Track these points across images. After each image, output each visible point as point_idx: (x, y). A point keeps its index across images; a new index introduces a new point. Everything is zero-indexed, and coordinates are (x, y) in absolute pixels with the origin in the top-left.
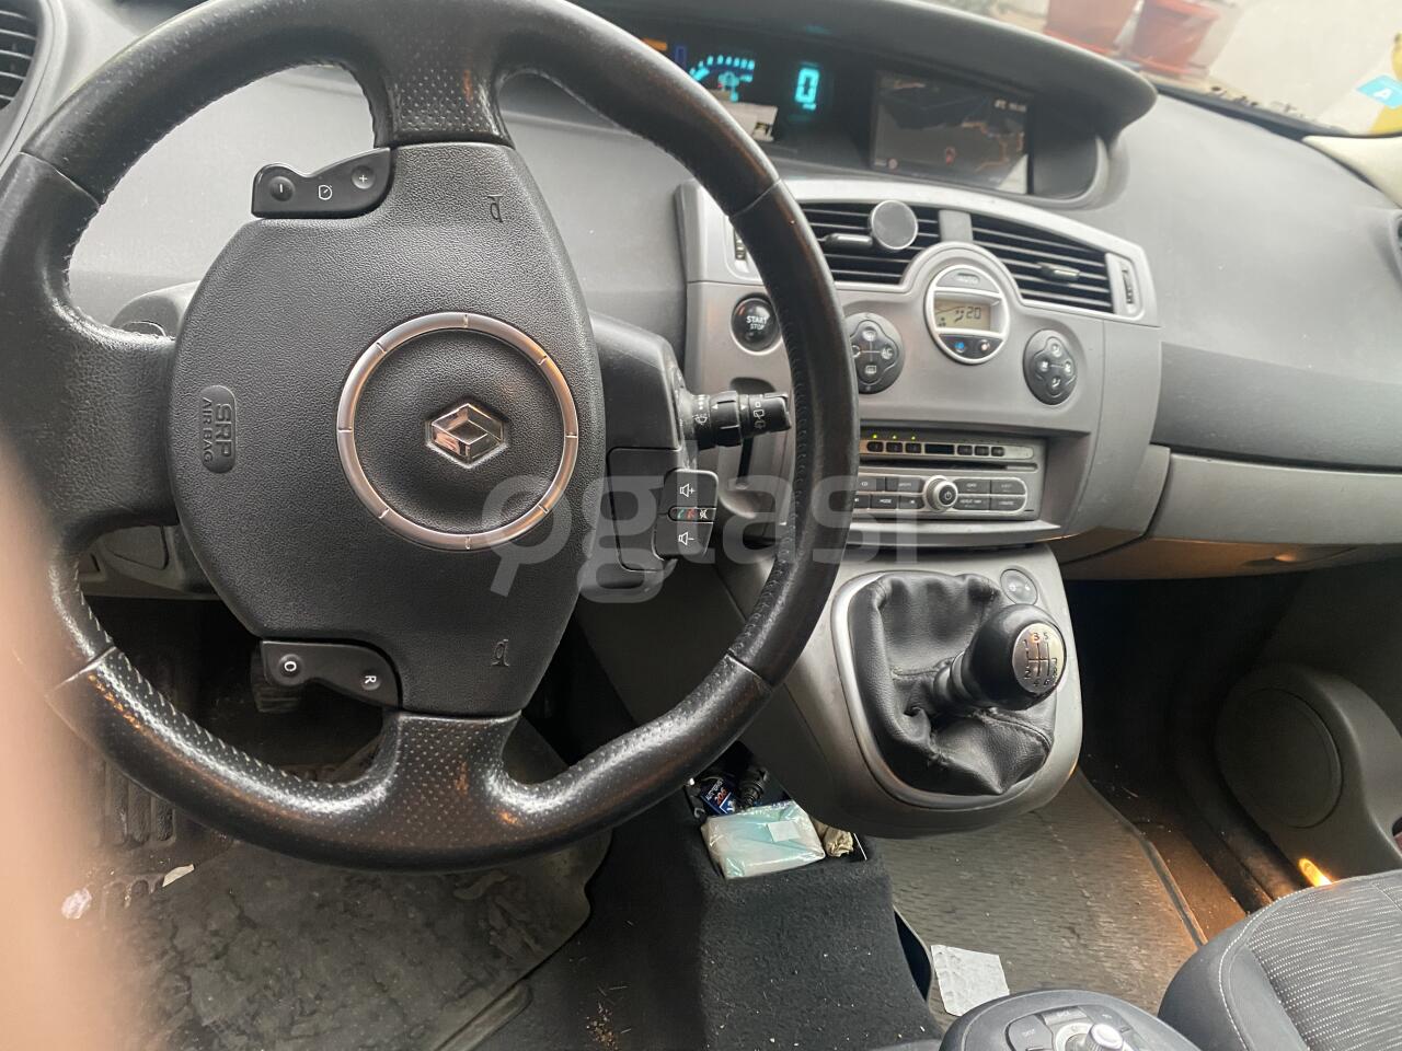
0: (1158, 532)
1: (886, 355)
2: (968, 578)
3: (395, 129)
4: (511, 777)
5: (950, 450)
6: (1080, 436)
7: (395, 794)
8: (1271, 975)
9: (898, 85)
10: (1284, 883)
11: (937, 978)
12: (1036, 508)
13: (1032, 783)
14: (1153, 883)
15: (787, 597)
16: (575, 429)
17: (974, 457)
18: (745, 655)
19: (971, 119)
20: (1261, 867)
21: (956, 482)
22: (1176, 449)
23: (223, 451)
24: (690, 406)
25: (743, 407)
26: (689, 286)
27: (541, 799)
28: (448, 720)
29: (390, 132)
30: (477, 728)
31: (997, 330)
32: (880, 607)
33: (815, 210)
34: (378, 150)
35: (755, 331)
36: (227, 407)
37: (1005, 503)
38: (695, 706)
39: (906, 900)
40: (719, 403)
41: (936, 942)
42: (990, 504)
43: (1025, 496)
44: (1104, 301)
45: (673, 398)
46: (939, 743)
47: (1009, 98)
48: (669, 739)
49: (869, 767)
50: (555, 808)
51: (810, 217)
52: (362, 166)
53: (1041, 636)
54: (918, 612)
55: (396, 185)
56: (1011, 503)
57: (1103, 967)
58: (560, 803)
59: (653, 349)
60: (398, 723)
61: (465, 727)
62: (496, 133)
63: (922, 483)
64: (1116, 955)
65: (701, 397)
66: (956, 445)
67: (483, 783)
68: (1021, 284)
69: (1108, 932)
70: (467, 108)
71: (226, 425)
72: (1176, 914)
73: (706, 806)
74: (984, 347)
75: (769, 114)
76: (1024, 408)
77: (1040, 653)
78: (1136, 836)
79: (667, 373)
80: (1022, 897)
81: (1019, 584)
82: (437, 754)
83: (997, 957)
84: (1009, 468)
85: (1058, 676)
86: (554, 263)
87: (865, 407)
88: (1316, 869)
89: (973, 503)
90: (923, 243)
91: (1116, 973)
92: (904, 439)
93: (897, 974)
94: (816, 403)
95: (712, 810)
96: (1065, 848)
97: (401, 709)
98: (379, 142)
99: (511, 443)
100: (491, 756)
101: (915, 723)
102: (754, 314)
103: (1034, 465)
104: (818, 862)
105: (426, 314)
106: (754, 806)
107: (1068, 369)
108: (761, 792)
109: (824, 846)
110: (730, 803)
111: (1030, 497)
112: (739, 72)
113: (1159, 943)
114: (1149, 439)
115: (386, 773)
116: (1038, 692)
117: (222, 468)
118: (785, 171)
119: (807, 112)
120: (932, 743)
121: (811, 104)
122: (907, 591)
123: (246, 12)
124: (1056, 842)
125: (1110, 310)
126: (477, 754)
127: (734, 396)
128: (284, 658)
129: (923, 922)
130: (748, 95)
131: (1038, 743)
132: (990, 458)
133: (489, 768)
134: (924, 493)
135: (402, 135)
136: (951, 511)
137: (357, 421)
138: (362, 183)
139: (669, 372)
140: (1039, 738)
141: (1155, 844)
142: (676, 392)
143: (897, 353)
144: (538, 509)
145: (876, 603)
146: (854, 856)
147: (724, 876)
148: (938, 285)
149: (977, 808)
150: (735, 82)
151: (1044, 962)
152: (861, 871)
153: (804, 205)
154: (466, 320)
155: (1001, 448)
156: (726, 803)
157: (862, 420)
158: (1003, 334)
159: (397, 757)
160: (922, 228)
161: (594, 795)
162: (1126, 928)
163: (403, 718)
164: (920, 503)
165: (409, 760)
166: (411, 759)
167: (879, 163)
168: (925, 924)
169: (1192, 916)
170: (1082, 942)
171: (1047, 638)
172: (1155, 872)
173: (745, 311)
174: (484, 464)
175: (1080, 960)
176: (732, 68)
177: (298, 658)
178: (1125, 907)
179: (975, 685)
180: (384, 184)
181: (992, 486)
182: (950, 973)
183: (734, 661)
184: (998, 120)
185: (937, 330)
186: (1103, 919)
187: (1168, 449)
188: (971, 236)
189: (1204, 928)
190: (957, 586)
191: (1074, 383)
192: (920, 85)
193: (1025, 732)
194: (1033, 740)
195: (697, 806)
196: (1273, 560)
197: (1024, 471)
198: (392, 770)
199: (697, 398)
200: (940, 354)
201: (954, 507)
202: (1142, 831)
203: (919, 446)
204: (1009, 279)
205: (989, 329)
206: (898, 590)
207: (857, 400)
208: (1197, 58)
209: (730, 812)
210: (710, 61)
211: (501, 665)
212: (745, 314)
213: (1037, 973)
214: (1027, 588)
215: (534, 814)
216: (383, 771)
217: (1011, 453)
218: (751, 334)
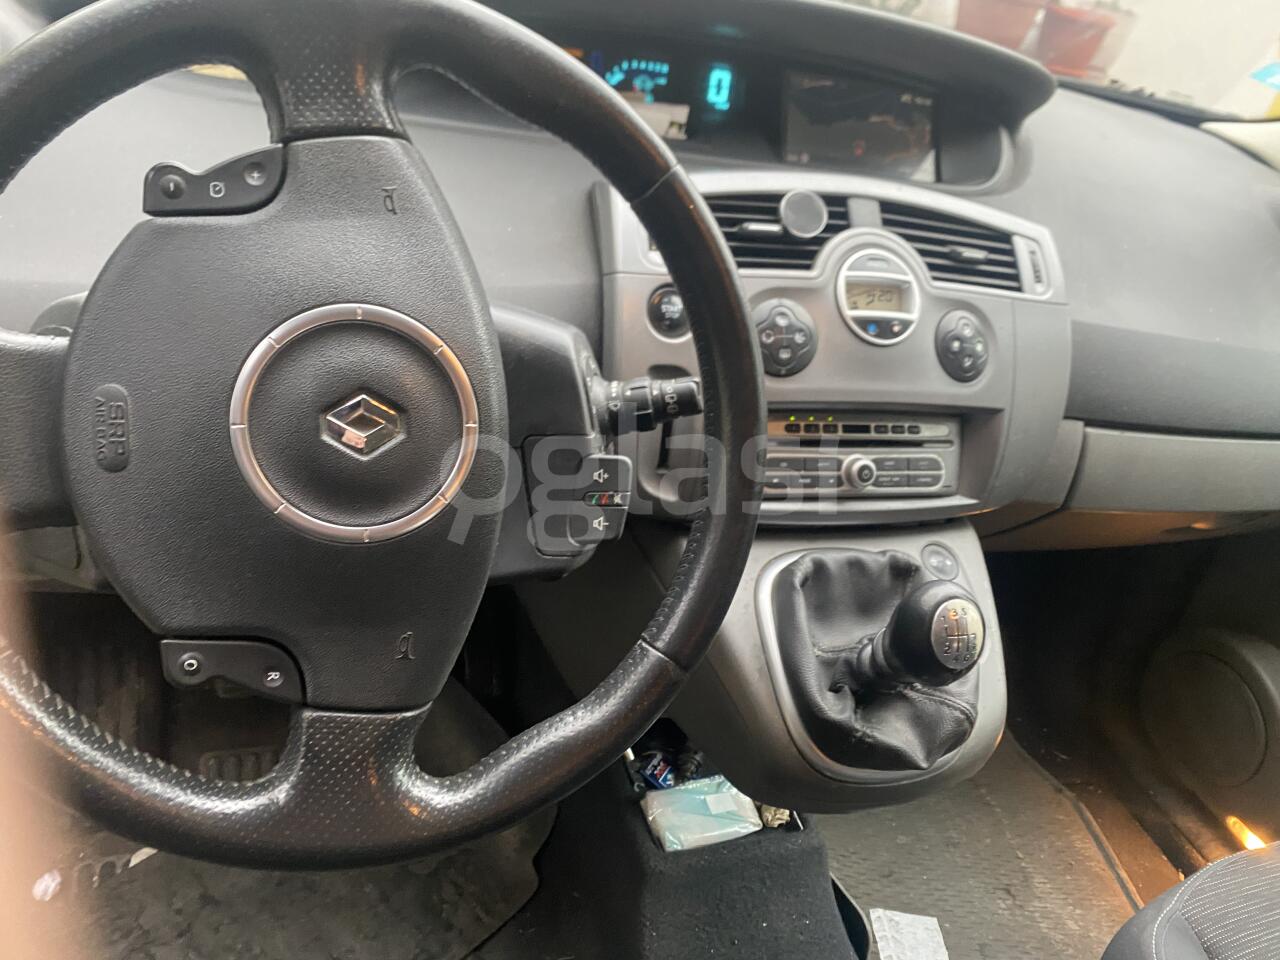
0: (1075, 504)
1: (799, 338)
2: (888, 555)
3: (287, 125)
4: (421, 769)
5: (866, 429)
6: (994, 413)
7: (301, 792)
8: (1205, 942)
9: (808, 83)
10: (1212, 840)
11: (875, 942)
12: (954, 483)
13: (957, 757)
14: (1086, 843)
15: (699, 580)
16: (474, 416)
17: (890, 436)
18: (657, 640)
19: (880, 114)
20: (1190, 825)
21: (874, 461)
22: (1089, 423)
23: (117, 449)
24: (601, 393)
25: (655, 393)
26: (605, 278)
27: (452, 793)
28: (354, 715)
29: (282, 128)
30: (384, 722)
31: (908, 311)
32: (803, 584)
33: (717, 202)
34: (274, 146)
35: (671, 319)
36: (120, 406)
37: (923, 480)
38: (607, 695)
39: (845, 866)
40: (632, 389)
41: (875, 907)
42: (909, 481)
43: (943, 472)
44: (1013, 281)
45: (585, 385)
46: (866, 719)
47: (915, 92)
48: (582, 728)
49: (796, 746)
50: (466, 801)
51: (714, 208)
52: (254, 162)
53: (960, 611)
54: (840, 589)
55: (289, 180)
56: (928, 480)
57: (1040, 927)
58: (470, 797)
59: (565, 339)
60: (302, 720)
61: (370, 722)
62: (390, 126)
63: (840, 463)
64: (1052, 916)
65: (615, 384)
66: (873, 425)
67: (391, 777)
68: (932, 267)
69: (1042, 893)
70: (357, 102)
71: (120, 424)
72: (1109, 873)
73: (646, 780)
74: (896, 329)
75: (681, 113)
76: (939, 388)
77: (960, 627)
78: (1067, 797)
79: (578, 360)
80: (958, 860)
81: (941, 559)
82: (342, 750)
83: (935, 920)
84: (926, 445)
85: (978, 651)
86: (451, 254)
87: (770, 389)
88: (1245, 827)
89: (891, 481)
90: (831, 230)
91: (1052, 933)
92: (821, 420)
93: (835, 941)
94: (722, 384)
95: (652, 785)
96: (998, 810)
97: (305, 705)
98: (275, 139)
99: (409, 433)
100: (399, 750)
101: (839, 699)
102: (669, 303)
103: (950, 442)
104: (756, 833)
105: (319, 306)
106: (694, 779)
107: (979, 348)
108: (699, 765)
109: (761, 816)
110: (670, 776)
111: (947, 473)
112: (653, 75)
113: (1094, 902)
114: (1061, 413)
115: (291, 770)
116: (959, 667)
117: (116, 466)
118: (691, 166)
119: (722, 112)
120: (856, 720)
121: (723, 104)
122: (828, 569)
123: (130, 11)
124: (989, 805)
125: (1019, 289)
126: (386, 750)
127: (646, 381)
128: (185, 656)
129: (861, 886)
130: (662, 96)
131: (962, 717)
132: (906, 436)
133: (396, 763)
134: (842, 472)
135: (296, 131)
136: (870, 489)
137: (251, 415)
138: (254, 179)
139: (582, 359)
140: (963, 712)
141: (1087, 806)
142: (588, 379)
143: (810, 338)
144: (438, 499)
145: (797, 581)
146: (790, 827)
147: (664, 850)
148: (851, 268)
149: (905, 782)
150: (649, 85)
151: (981, 924)
152: (796, 842)
153: (708, 198)
154: (359, 311)
155: (916, 427)
156: (666, 777)
157: (770, 403)
158: (913, 316)
159: (302, 754)
160: (832, 215)
161: (506, 788)
162: (1060, 889)
163: (308, 714)
164: (839, 482)
165: (314, 757)
166: (316, 756)
167: (791, 158)
168: (863, 888)
169: (1124, 875)
170: (1018, 903)
171: (965, 614)
172: (1086, 832)
173: (661, 299)
174: (381, 456)
175: (1016, 921)
176: (645, 72)
177: (200, 656)
178: (1059, 868)
179: (896, 662)
180: (277, 179)
181: (909, 464)
182: (889, 936)
183: (647, 646)
184: (905, 114)
185: (849, 313)
186: (1037, 880)
187: (1081, 424)
188: (879, 221)
189: (1136, 886)
190: (876, 561)
191: (985, 363)
192: (828, 83)
193: (949, 706)
194: (957, 714)
195: (637, 779)
196: (1189, 528)
197: (941, 448)
198: (298, 767)
199: (610, 385)
200: (853, 337)
201: (874, 484)
202: (1072, 791)
203: (835, 427)
204: (919, 262)
205: (900, 309)
206: (819, 568)
207: (763, 382)
208: (1096, 61)
209: (669, 786)
210: (625, 65)
211: (405, 657)
212: (660, 303)
213: (976, 935)
214: (949, 563)
215: (444, 808)
216: (288, 768)
217: (927, 431)
218: (667, 323)
